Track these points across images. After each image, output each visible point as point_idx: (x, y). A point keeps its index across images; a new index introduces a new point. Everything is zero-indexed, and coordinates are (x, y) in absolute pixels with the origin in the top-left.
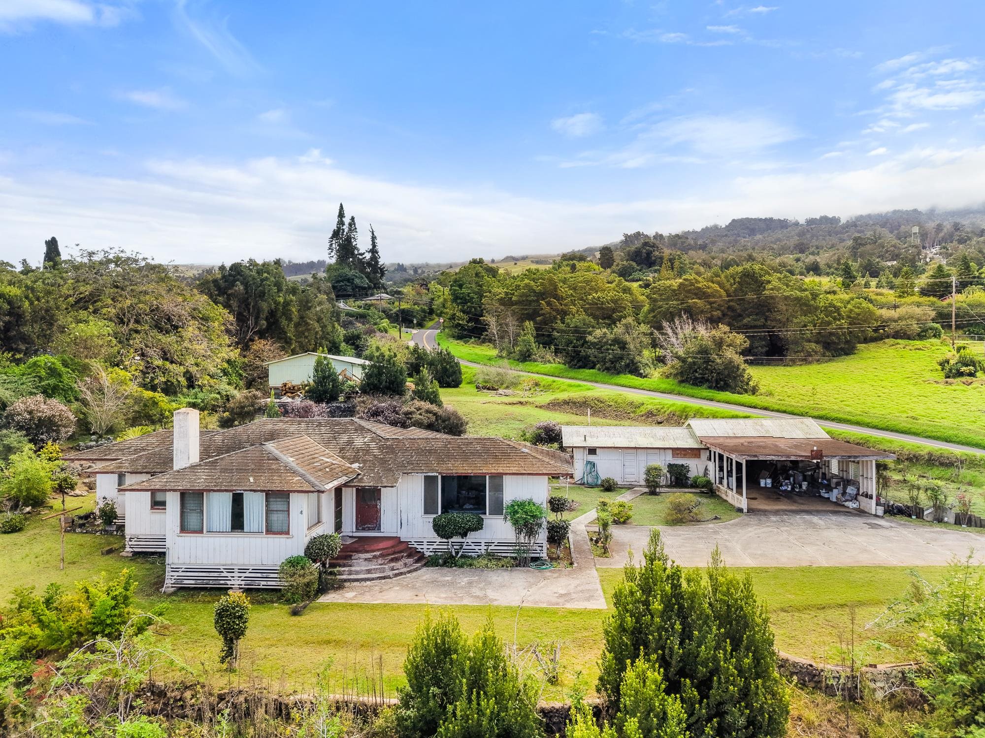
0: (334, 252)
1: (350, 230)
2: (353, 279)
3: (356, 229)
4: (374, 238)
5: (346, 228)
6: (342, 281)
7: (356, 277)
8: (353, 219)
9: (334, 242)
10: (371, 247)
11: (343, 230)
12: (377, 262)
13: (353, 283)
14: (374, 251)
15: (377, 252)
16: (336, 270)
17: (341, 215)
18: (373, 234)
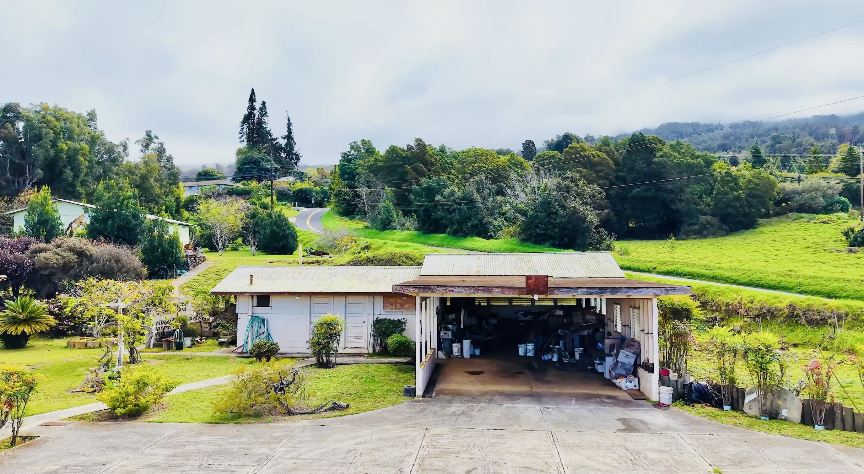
0: (245, 136)
1: (261, 114)
2: (260, 162)
3: (266, 113)
4: (289, 125)
5: (256, 113)
6: (248, 164)
7: (263, 159)
8: (264, 103)
9: (245, 126)
10: (286, 134)
11: (254, 115)
12: (292, 148)
13: (259, 166)
14: (289, 137)
15: (292, 139)
16: (245, 153)
17: (252, 99)
18: (289, 121)
